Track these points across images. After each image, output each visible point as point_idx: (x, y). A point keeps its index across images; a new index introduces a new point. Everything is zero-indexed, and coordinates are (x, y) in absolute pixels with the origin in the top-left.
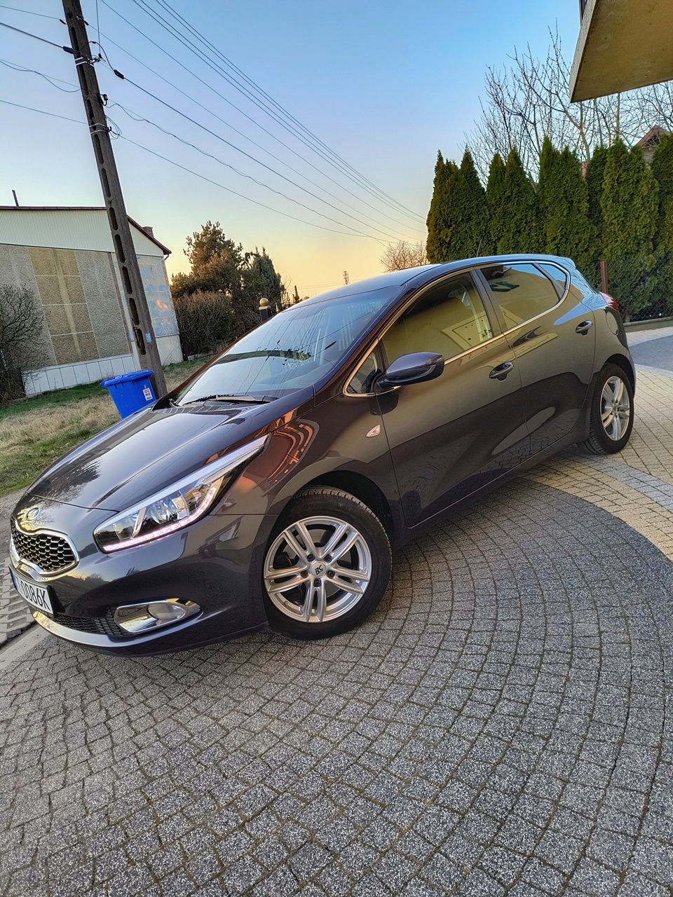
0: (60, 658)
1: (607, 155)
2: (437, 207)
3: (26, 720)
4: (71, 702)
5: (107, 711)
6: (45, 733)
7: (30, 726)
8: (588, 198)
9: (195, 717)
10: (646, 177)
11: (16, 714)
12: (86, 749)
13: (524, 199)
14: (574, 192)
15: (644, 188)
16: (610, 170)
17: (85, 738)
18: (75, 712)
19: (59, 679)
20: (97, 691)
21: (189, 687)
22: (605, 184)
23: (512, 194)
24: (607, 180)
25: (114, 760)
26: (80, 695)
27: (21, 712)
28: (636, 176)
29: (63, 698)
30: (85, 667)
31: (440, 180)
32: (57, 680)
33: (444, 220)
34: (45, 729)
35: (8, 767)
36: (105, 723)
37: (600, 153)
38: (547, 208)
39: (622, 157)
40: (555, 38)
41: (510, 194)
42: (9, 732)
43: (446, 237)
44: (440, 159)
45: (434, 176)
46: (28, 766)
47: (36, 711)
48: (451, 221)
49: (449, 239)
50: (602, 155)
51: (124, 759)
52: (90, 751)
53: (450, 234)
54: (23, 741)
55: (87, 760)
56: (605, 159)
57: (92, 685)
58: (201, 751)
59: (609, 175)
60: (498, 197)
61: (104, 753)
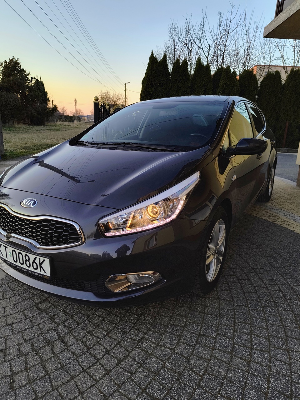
0: (19, 300)
1: (223, 72)
2: (149, 76)
3: (19, 350)
4: (49, 335)
5: (83, 342)
6: (42, 361)
7: (25, 355)
8: (213, 89)
9: (155, 348)
10: (236, 85)
11: (6, 345)
12: (86, 375)
13: (187, 82)
14: (208, 84)
15: (235, 90)
16: (223, 78)
17: (80, 365)
18: (57, 343)
19: (27, 317)
20: (65, 326)
21: (134, 324)
22: (221, 84)
23: (182, 79)
24: (222, 82)
25: (117, 384)
26: (52, 329)
27: (10, 343)
28: (233, 84)
29: (40, 332)
30: (42, 307)
31: (152, 64)
32: (25, 316)
33: (151, 83)
34: (40, 357)
35: (28, 394)
36: (87, 352)
37: (220, 70)
38: (195, 89)
39: (229, 75)
40: (204, 15)
41: (181, 79)
42: (9, 361)
43: (151, 91)
44: (152, 54)
45: (148, 61)
46: (45, 392)
47: (23, 343)
48: (154, 84)
49: (152, 92)
50: (220, 71)
51: (124, 383)
52: (91, 376)
53: (153, 90)
54: (27, 369)
55: (94, 385)
56: (222, 73)
57: (58, 321)
58: (180, 374)
59: (223, 81)
60: (176, 79)
61: (105, 378)
